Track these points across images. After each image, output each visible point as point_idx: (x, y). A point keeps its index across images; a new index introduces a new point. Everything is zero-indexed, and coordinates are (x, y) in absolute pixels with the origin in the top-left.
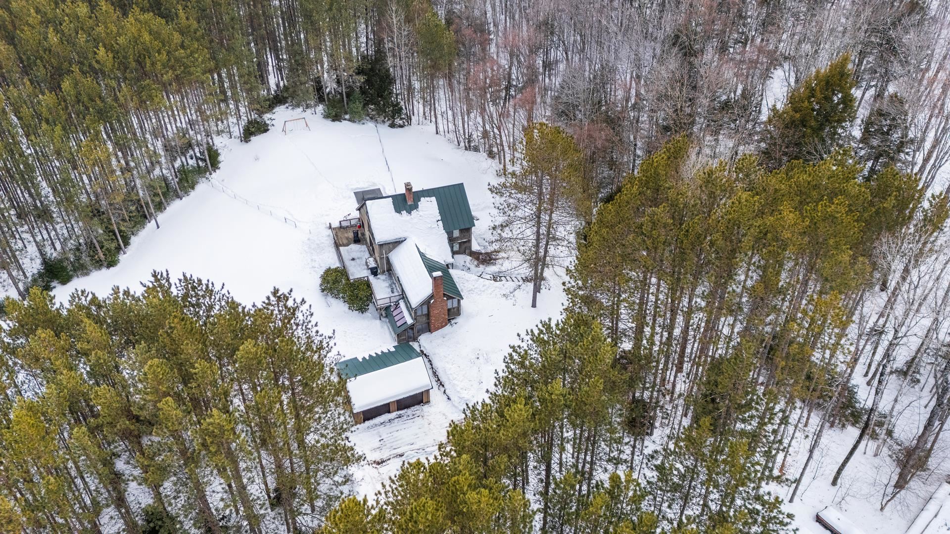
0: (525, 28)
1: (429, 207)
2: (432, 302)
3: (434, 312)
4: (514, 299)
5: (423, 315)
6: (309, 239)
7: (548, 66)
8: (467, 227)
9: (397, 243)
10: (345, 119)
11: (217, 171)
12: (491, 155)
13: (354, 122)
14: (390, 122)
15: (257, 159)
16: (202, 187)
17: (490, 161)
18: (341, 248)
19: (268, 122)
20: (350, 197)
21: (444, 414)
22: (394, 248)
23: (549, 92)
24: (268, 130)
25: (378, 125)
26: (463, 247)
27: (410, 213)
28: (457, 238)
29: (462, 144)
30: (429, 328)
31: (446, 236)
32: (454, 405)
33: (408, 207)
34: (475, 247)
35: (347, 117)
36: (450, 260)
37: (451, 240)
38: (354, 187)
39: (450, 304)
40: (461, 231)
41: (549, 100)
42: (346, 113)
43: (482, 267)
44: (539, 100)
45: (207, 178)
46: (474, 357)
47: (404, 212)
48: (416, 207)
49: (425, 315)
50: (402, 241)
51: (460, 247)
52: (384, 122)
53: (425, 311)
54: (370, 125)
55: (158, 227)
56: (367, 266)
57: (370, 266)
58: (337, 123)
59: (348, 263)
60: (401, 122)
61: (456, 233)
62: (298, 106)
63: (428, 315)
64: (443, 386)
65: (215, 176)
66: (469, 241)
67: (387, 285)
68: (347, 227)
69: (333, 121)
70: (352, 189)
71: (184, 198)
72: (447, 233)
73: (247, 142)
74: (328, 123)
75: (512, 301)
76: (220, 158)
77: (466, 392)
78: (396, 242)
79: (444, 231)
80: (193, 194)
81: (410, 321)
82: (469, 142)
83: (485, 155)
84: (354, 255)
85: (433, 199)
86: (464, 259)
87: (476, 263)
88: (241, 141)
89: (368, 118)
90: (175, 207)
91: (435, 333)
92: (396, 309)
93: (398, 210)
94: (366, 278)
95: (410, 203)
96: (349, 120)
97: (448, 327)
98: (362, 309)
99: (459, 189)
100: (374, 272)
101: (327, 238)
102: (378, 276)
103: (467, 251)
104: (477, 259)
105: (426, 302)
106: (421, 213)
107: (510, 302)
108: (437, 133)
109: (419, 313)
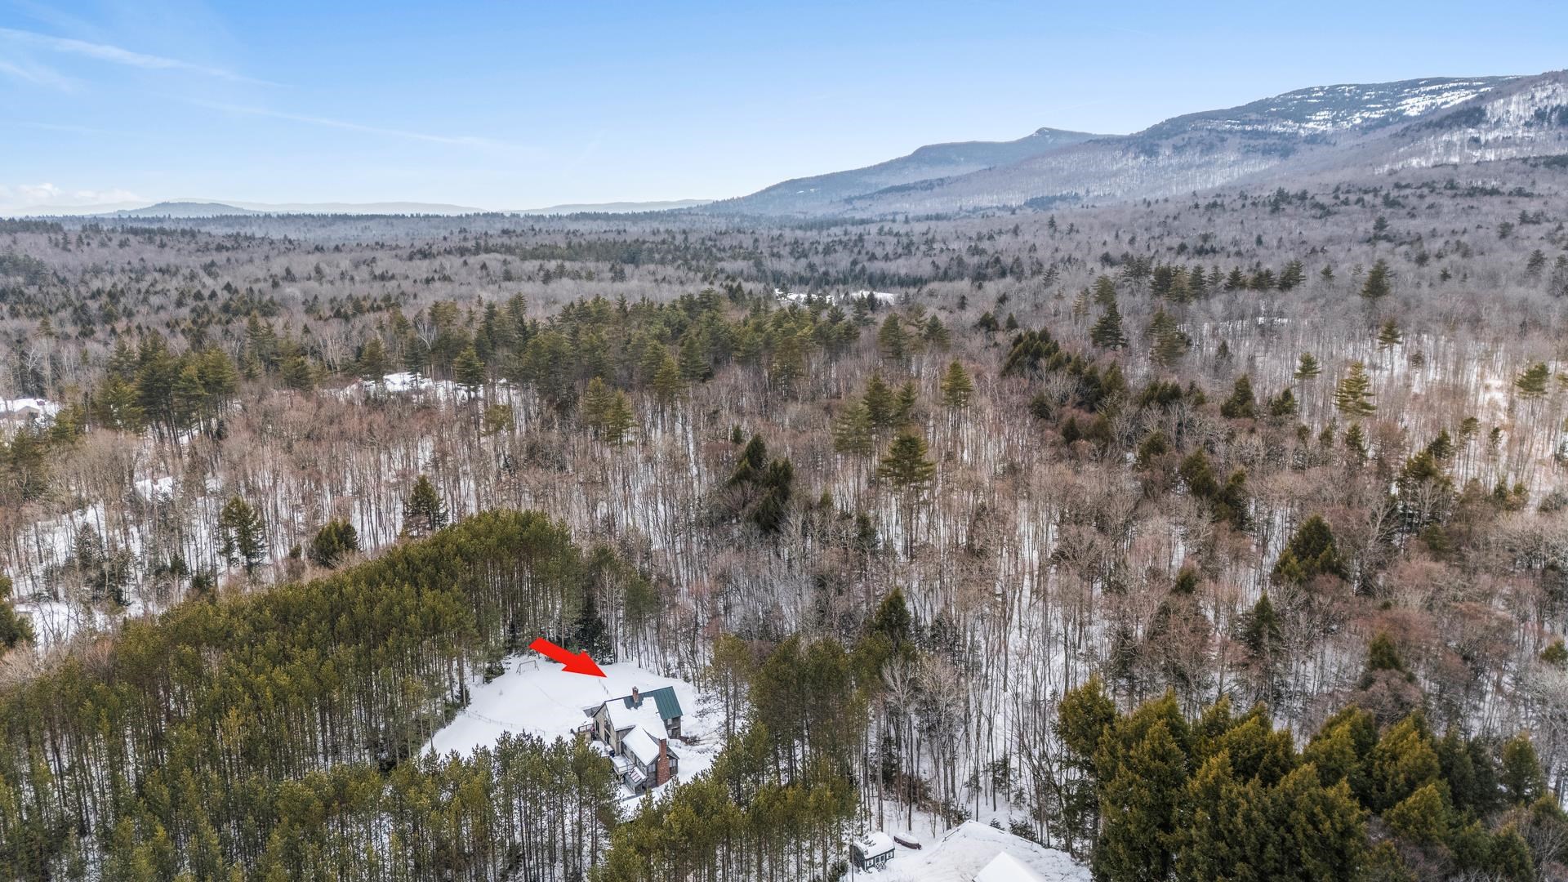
0: (706, 580)
1: (650, 704)
2: (659, 760)
3: (661, 768)
5: (652, 772)
7: (727, 608)
8: (677, 719)
9: (629, 730)
11: (471, 704)
14: (600, 661)
15: (501, 694)
16: (460, 718)
22: (627, 733)
24: (505, 672)
26: (675, 731)
27: (637, 708)
28: (671, 725)
29: (662, 674)
30: (657, 783)
33: (635, 705)
34: (683, 734)
36: (669, 740)
37: (667, 727)
39: (671, 764)
40: (674, 719)
43: (689, 746)
45: (463, 711)
47: (633, 708)
48: (641, 704)
49: (654, 772)
50: (633, 728)
51: (673, 731)
53: (654, 769)
56: (607, 751)
57: (609, 751)
60: (609, 660)
61: (670, 722)
62: (523, 653)
63: (656, 772)
65: (470, 709)
66: (679, 728)
67: (624, 759)
68: (585, 731)
72: (664, 720)
73: (488, 683)
76: (471, 696)
79: (662, 720)
81: (644, 777)
82: (668, 670)
85: (653, 698)
86: (677, 740)
87: (684, 744)
88: (484, 683)
91: (660, 786)
92: (632, 773)
93: (628, 707)
95: (636, 701)
97: (670, 781)
99: (669, 694)
100: (613, 753)
102: (617, 755)
103: (679, 736)
104: (685, 741)
105: (655, 762)
106: (645, 708)
108: (640, 667)
109: (650, 770)
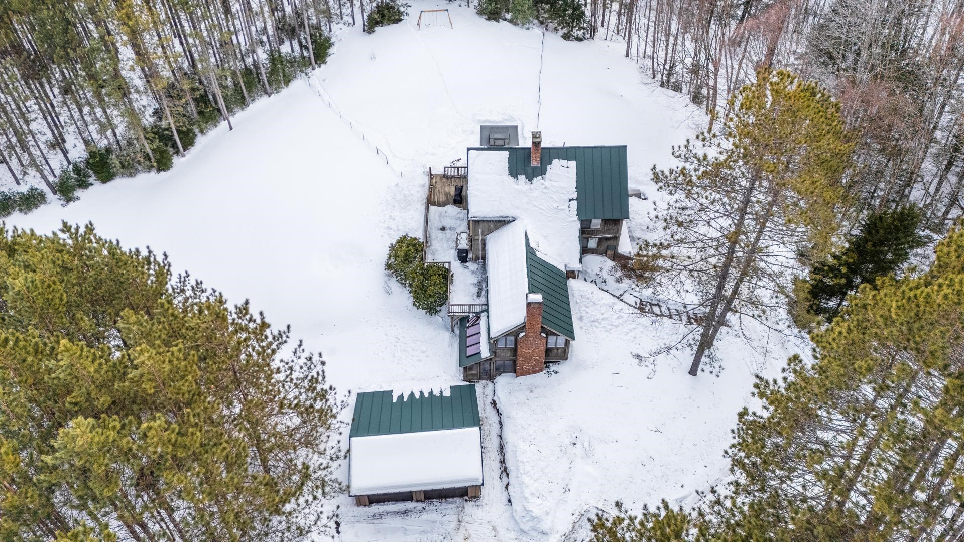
1: (563, 176)
2: (522, 335)
3: (523, 350)
4: (652, 367)
5: (506, 349)
6: (397, 185)
8: (615, 217)
9: (501, 223)
10: (505, 19)
11: (323, 66)
12: (696, 99)
13: (516, 24)
14: (565, 31)
17: (693, 107)
18: (432, 208)
19: (402, 9)
20: (473, 133)
21: (494, 529)
22: (496, 228)
23: (811, 17)
24: (400, 20)
25: (546, 33)
26: (605, 245)
27: (531, 180)
28: (596, 231)
29: (659, 77)
30: (514, 368)
31: (578, 226)
32: (513, 517)
33: (530, 171)
35: (509, 16)
36: (575, 266)
37: (585, 232)
38: (482, 119)
39: (551, 343)
40: (605, 222)
41: (807, 29)
42: (507, 11)
43: (626, 283)
44: (791, 27)
45: (307, 74)
46: (567, 441)
47: (522, 178)
48: (541, 171)
49: (510, 349)
50: (509, 222)
51: (598, 245)
52: (556, 29)
53: (511, 345)
54: (537, 31)
55: (231, 129)
56: (457, 245)
57: (459, 247)
58: (493, 22)
59: (435, 233)
60: (580, 33)
61: (596, 224)
63: (514, 351)
64: (508, 475)
65: (318, 73)
66: (616, 239)
67: (476, 281)
68: (453, 177)
69: (489, 19)
70: (479, 121)
71: (273, 96)
72: (582, 222)
73: (369, 33)
74: (482, 21)
75: (649, 370)
76: (331, 50)
77: (539, 502)
78: (500, 221)
79: (576, 218)
80: (285, 92)
81: (485, 353)
82: (669, 75)
83: (687, 99)
84: (447, 223)
85: (573, 164)
86: (600, 264)
87: (619, 274)
88: (364, 30)
89: (536, 21)
90: (261, 105)
91: (521, 379)
92: (473, 325)
94: (447, 266)
95: (534, 164)
96: (510, 21)
97: (542, 375)
98: (432, 310)
99: (618, 154)
100: (463, 257)
101: (419, 189)
102: (468, 264)
103: (609, 252)
104: (624, 267)
105: (514, 333)
106: (547, 183)
107: (644, 371)
108: (627, 56)
109: (501, 345)
